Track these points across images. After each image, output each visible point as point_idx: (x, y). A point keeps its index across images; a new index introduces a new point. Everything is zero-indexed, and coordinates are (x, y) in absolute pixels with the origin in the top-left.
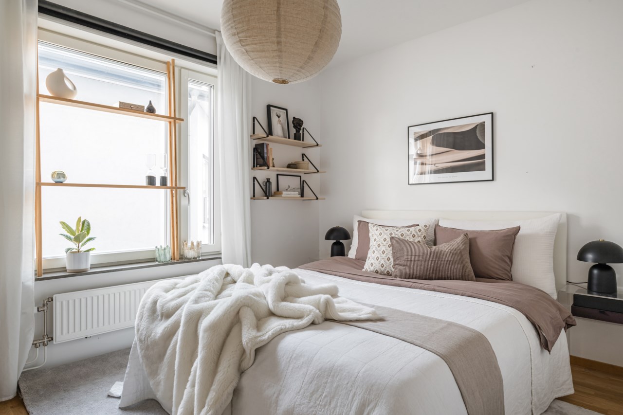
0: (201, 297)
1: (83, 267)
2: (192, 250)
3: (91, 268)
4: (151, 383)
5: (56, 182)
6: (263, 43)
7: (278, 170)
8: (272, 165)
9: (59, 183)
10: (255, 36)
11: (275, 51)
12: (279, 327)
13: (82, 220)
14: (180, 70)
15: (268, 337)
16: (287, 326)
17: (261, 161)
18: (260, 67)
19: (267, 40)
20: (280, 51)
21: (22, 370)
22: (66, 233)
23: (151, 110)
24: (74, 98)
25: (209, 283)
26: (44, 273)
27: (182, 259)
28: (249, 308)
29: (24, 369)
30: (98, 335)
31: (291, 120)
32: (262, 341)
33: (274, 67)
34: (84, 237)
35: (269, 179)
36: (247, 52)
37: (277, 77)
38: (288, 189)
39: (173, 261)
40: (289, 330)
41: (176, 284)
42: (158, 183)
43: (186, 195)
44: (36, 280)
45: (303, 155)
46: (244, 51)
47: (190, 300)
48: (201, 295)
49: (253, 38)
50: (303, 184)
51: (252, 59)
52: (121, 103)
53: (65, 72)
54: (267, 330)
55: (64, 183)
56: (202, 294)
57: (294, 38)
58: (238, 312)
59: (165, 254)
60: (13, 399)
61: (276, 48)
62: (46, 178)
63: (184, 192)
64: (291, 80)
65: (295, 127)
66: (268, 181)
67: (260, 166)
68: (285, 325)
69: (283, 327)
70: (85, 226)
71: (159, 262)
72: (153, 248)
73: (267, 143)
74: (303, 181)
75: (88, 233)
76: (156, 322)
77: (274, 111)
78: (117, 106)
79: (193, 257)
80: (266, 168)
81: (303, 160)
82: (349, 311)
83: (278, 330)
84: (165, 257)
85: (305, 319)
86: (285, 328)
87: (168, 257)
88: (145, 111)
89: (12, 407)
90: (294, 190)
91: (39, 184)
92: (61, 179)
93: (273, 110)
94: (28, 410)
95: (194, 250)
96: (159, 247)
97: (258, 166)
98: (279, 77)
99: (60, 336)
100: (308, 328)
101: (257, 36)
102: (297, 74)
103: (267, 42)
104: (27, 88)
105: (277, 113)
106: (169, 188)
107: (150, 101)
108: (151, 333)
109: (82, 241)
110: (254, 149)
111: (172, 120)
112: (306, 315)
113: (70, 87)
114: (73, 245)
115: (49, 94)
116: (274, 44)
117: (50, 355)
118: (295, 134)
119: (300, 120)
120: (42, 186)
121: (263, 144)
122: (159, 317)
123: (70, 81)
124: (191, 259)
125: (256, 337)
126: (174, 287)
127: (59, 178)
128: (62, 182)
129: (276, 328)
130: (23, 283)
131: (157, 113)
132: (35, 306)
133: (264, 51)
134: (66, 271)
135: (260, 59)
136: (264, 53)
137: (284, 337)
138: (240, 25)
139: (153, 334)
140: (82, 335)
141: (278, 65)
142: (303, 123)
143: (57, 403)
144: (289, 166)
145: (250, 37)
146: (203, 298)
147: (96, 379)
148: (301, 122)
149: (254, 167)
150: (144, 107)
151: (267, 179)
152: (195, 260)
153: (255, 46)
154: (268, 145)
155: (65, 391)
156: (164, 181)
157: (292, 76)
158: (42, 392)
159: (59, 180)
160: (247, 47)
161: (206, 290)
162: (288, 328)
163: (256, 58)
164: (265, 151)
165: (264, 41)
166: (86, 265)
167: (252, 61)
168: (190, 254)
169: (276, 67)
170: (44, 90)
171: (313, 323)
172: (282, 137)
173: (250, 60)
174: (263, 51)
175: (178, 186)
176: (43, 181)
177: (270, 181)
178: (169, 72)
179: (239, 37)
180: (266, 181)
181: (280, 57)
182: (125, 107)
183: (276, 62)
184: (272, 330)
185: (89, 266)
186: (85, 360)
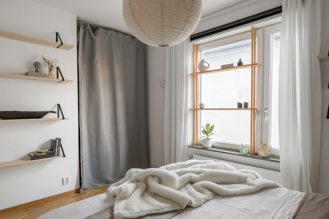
5: (201, 108)
14: (264, 29)
23: (240, 64)
42: (243, 107)
52: (222, 66)
55: (204, 108)
75: (212, 131)
78: (220, 68)
106: (249, 109)
107: (240, 59)
109: (208, 134)
111: (253, 66)
114: (205, 136)
123: (207, 63)
127: (201, 106)
156: (246, 105)
178: (252, 36)
182: (225, 67)
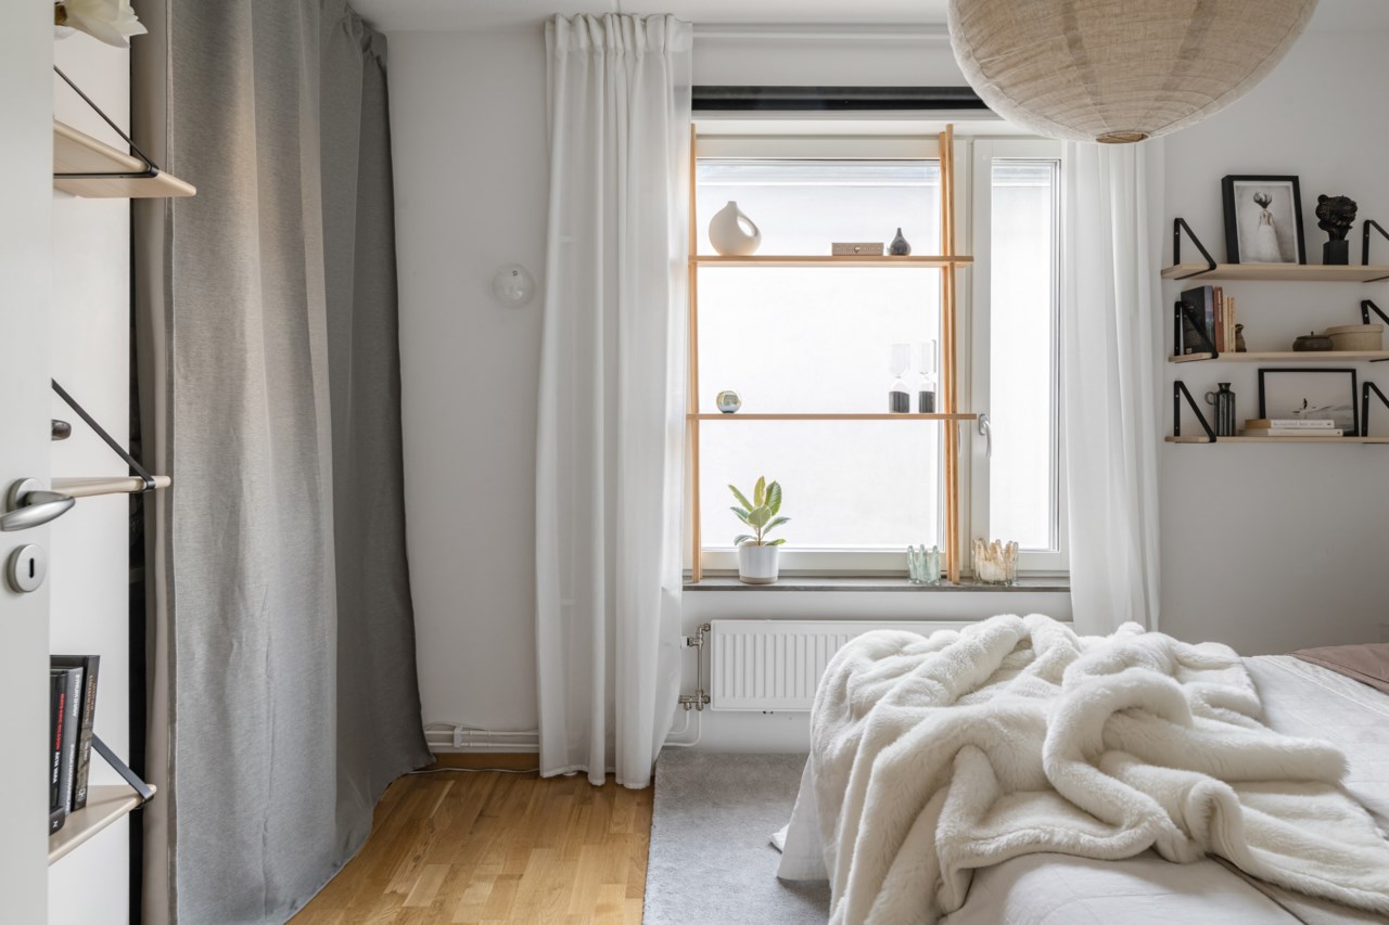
0: (915, 692)
1: (763, 574)
2: (992, 562)
3: (780, 577)
4: (825, 851)
5: (724, 412)
6: (1031, 57)
7: (1262, 359)
8: (1233, 346)
9: (728, 414)
10: (1009, 47)
11: (1068, 67)
12: (1032, 832)
13: (768, 483)
14: (972, 144)
15: (996, 849)
16: (1056, 839)
17: (1196, 338)
18: (1046, 117)
19: (1039, 46)
20: (1085, 63)
21: (661, 743)
22: (740, 506)
23: (900, 249)
24: (757, 252)
25: (948, 660)
26: (704, 577)
27: (969, 581)
28: (980, 755)
29: (666, 741)
30: (791, 713)
31: (1310, 204)
32: (978, 855)
33: (1080, 107)
34: (766, 517)
35: (1228, 385)
36: (1002, 88)
37: (1102, 131)
38: (1303, 410)
39: (946, 582)
40: (1061, 849)
41: (904, 643)
42: (914, 407)
43: (983, 431)
44: (686, 588)
45: (1366, 305)
46: (997, 89)
47: (889, 693)
48: (915, 687)
49: (1006, 51)
50: (1366, 392)
51: (1020, 104)
52: (835, 246)
53: (741, 207)
54: (1002, 829)
55: (737, 413)
56: (918, 683)
57: (1116, 16)
58: (952, 759)
59: (926, 566)
60: (643, 790)
61: (1069, 59)
62: (708, 405)
63: (980, 426)
64: (1148, 128)
65: (1324, 225)
66: (1225, 389)
67: (1193, 352)
68: (1052, 833)
69: (1044, 837)
70: (772, 494)
71: (914, 581)
72: (902, 547)
73: (1215, 284)
74: (1367, 385)
75: (775, 509)
76: (841, 722)
77: (1245, 193)
78: (829, 252)
79: (993, 579)
80: (1208, 355)
81: (1366, 321)
82: (1311, 857)
83: (1027, 838)
84: (927, 574)
85: (1123, 834)
86: (1049, 842)
87: (934, 574)
88: (886, 253)
89: (639, 804)
90: (1324, 413)
91: (694, 418)
92: (731, 407)
93: (1244, 188)
94: (654, 819)
95: (996, 564)
96: (916, 547)
97: (1189, 350)
98: (1109, 129)
99: (721, 698)
100: (1126, 865)
101: (1014, 45)
102: (1159, 108)
103: (1042, 52)
104: (675, 249)
105: (1257, 194)
106: (939, 417)
107: (899, 230)
108: (828, 743)
109: (764, 524)
110: (1178, 306)
111: (947, 264)
112: (1127, 822)
113: (747, 230)
114: (750, 531)
115: (715, 253)
116: (1061, 49)
117: (706, 730)
118: (1326, 246)
119: (1344, 201)
120: (701, 421)
121: (1201, 290)
122: (848, 712)
123: (749, 221)
124: (987, 582)
125: (966, 839)
126: (897, 649)
127: (728, 404)
128: (732, 412)
129: (1021, 833)
130: (663, 589)
131: (913, 253)
132: (683, 635)
133: (1041, 76)
134: (738, 577)
135: (1037, 99)
136: (1040, 81)
137: (1038, 865)
138: (975, 30)
139: (830, 747)
140: (759, 704)
141: (1088, 100)
142: (1354, 207)
143: (693, 822)
144: (1302, 344)
145: (998, 52)
146: (918, 695)
147: (769, 800)
148: (1348, 208)
149: (1177, 353)
150: (881, 245)
151: (1220, 385)
152: (999, 586)
153: (1014, 71)
154: (1216, 292)
155: (715, 804)
156: (927, 402)
157: (1145, 117)
158: (682, 794)
159: (729, 409)
160: (1001, 79)
161: (932, 677)
162: (1059, 844)
163: (1027, 99)
164: (1208, 308)
165: (1033, 53)
166: (771, 572)
167: (1021, 108)
168: (989, 570)
169: (1087, 106)
170: (706, 247)
171: (1153, 853)
172: (1274, 261)
173: (1016, 107)
174: (1036, 78)
175: (961, 410)
176: (701, 412)
177: (1231, 389)
178: (944, 156)
179: (978, 59)
180: (1217, 389)
181: (1086, 78)
182: (846, 253)
183: (1080, 95)
184: (1011, 836)
185: (776, 574)
186: (761, 755)
